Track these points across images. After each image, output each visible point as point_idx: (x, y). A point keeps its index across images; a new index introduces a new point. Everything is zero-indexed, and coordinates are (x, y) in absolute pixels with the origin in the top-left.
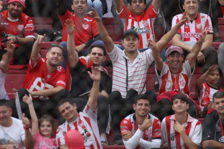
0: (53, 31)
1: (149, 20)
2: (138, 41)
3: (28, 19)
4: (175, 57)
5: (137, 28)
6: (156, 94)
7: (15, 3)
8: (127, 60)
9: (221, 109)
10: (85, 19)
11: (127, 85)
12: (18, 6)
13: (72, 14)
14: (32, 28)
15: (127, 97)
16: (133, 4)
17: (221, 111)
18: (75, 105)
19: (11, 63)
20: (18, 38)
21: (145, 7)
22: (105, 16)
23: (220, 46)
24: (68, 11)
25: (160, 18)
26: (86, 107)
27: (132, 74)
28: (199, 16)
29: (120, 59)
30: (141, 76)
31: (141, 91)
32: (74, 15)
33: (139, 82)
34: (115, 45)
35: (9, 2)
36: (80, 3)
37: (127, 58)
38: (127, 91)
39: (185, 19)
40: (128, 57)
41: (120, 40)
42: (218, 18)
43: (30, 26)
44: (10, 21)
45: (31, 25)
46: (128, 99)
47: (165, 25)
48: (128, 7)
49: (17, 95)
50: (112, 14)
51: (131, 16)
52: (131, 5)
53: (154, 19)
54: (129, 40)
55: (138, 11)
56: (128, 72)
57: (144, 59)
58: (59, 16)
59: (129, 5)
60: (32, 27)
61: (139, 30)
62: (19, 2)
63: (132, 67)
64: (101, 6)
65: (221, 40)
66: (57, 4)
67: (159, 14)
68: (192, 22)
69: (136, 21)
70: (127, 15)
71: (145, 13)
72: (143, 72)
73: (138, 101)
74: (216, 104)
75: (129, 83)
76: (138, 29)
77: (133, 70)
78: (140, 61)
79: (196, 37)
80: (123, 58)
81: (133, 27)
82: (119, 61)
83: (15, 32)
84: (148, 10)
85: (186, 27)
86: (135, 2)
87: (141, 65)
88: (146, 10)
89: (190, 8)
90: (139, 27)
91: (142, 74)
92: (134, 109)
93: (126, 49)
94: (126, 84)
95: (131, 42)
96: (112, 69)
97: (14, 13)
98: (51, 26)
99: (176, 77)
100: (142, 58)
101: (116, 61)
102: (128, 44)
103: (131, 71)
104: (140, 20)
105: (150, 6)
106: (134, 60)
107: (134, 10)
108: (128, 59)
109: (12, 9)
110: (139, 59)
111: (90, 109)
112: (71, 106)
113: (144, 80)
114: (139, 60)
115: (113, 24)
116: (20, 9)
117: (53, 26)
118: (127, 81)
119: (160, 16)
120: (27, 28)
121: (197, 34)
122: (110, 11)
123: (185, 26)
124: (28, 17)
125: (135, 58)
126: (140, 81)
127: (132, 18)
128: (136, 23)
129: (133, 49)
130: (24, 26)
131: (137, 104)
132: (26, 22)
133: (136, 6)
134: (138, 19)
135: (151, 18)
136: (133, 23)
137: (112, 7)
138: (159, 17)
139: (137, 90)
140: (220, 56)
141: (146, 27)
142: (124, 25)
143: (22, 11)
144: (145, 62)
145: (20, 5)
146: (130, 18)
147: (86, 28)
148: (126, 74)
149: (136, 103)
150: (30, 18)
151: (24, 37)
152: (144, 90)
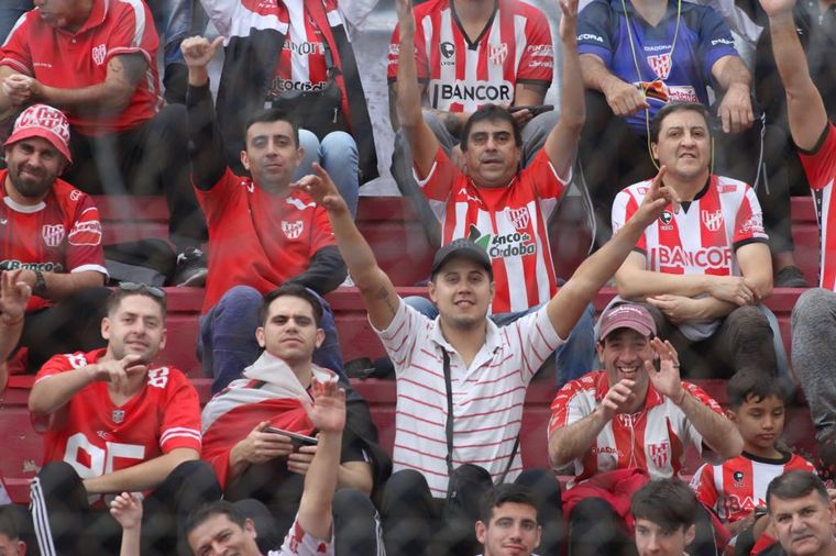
0: (174, 247)
1: (532, 206)
2: (491, 286)
3: (81, 204)
4: (627, 350)
5: (489, 236)
6: (559, 483)
7: (31, 143)
8: (449, 355)
9: (797, 540)
10: (290, 201)
11: (451, 447)
12: (44, 153)
13: (243, 183)
14: (97, 235)
15: (449, 492)
16: (471, 144)
17: (799, 546)
18: (249, 524)
19: (17, 369)
20: (46, 274)
21: (519, 158)
22: (369, 189)
23: (801, 303)
24: (232, 173)
25: (574, 197)
26: (292, 531)
27: (470, 409)
28: (716, 184)
29: (423, 351)
30: (501, 413)
31: (504, 469)
32: (252, 190)
33: (495, 435)
34: (403, 301)
35: (10, 141)
36: (271, 142)
37: (449, 348)
38: (450, 471)
39: (662, 200)
40: (453, 346)
41: (423, 282)
42: (792, 199)
43: (89, 229)
44: (12, 210)
45: (93, 227)
46: (456, 500)
47: (593, 224)
48: (455, 158)
49: (36, 488)
50: (396, 186)
51: (464, 190)
52: (464, 148)
53: (550, 203)
54: (454, 280)
55: (492, 175)
56: (454, 402)
57: (513, 352)
58: (196, 190)
59: (458, 148)
60: (95, 231)
61: (494, 242)
62: (45, 139)
63: (468, 380)
64: (352, 152)
65: (803, 280)
66: (191, 144)
67: (570, 184)
68: (686, 206)
69: (485, 208)
70: (451, 188)
71: (519, 180)
72: (509, 400)
73: (496, 509)
74: (780, 520)
75: (456, 442)
76: (491, 240)
77: (473, 391)
78: (497, 359)
79: (706, 264)
80: (432, 349)
81: (472, 231)
82: (418, 358)
83: (34, 254)
84: (529, 166)
85: (663, 228)
86: (481, 139)
87: (500, 371)
88: (524, 167)
89: (679, 152)
90: (496, 231)
91: (507, 409)
92: (481, 539)
93: (443, 316)
94: (445, 446)
95: (462, 286)
96: (395, 389)
97: (29, 181)
98: (167, 228)
99: (633, 424)
100: (506, 347)
101: (407, 361)
102: (454, 296)
103: (464, 398)
104: (499, 207)
105: (538, 152)
106: (474, 357)
107: (478, 170)
108: (453, 353)
109: (22, 166)
110: (495, 352)
111: (306, 539)
112: (235, 527)
113: (514, 430)
114: (492, 354)
115: (401, 222)
116: (50, 164)
117: (172, 230)
118: (450, 433)
119: (574, 191)
120: (75, 238)
121: (707, 251)
122: (389, 173)
123: (660, 225)
124: (80, 194)
125: (478, 349)
126: (500, 435)
127: (469, 198)
128: (483, 218)
129: (471, 316)
130: (68, 232)
131: (492, 522)
132: (72, 213)
133: (485, 154)
134: (491, 202)
135: (539, 199)
136: (471, 218)
137: (394, 158)
138: (569, 194)
139: (488, 467)
140: (799, 341)
141: (522, 231)
142: (439, 226)
143: (60, 174)
144: (516, 362)
145: (51, 149)
146: (463, 198)
147: (295, 233)
148: (446, 409)
149: (486, 517)
150: (89, 199)
151: (66, 271)
152: (513, 467)
